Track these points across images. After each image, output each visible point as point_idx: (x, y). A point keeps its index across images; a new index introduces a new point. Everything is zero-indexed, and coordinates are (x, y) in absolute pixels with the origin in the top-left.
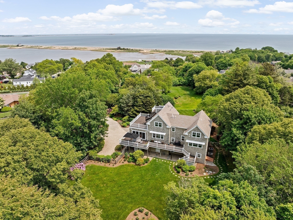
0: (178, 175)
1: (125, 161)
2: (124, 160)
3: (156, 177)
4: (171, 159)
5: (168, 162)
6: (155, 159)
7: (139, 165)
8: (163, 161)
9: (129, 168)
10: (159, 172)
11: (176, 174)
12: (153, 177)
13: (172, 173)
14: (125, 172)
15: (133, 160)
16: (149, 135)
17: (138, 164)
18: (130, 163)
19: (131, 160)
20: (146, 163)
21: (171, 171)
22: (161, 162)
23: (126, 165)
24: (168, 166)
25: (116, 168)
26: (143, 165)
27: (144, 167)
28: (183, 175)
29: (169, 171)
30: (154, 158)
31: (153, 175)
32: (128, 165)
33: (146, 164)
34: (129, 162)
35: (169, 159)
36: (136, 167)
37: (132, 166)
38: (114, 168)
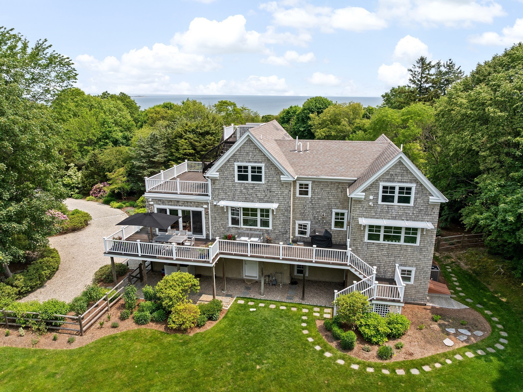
0: (350, 359)
1: (123, 318)
2: (119, 314)
3: (256, 379)
4: (303, 298)
5: (294, 309)
6: (241, 302)
7: (180, 330)
8: (273, 306)
9: (138, 346)
10: (268, 354)
11: (340, 353)
12: (242, 379)
13: (322, 352)
14: (116, 368)
15: (155, 314)
16: (218, 219)
17: (174, 326)
18: (143, 327)
19: (148, 313)
20: (210, 318)
21: (314, 343)
22: (266, 314)
23: (124, 335)
24: (296, 323)
25: (80, 352)
26: (198, 331)
27: (203, 336)
28: (366, 355)
29: (306, 344)
30: (239, 298)
31: (245, 369)
32: (136, 336)
33: (209, 326)
34: (139, 321)
35: (297, 300)
36: (170, 339)
37: (153, 339)
38: (71, 353)
